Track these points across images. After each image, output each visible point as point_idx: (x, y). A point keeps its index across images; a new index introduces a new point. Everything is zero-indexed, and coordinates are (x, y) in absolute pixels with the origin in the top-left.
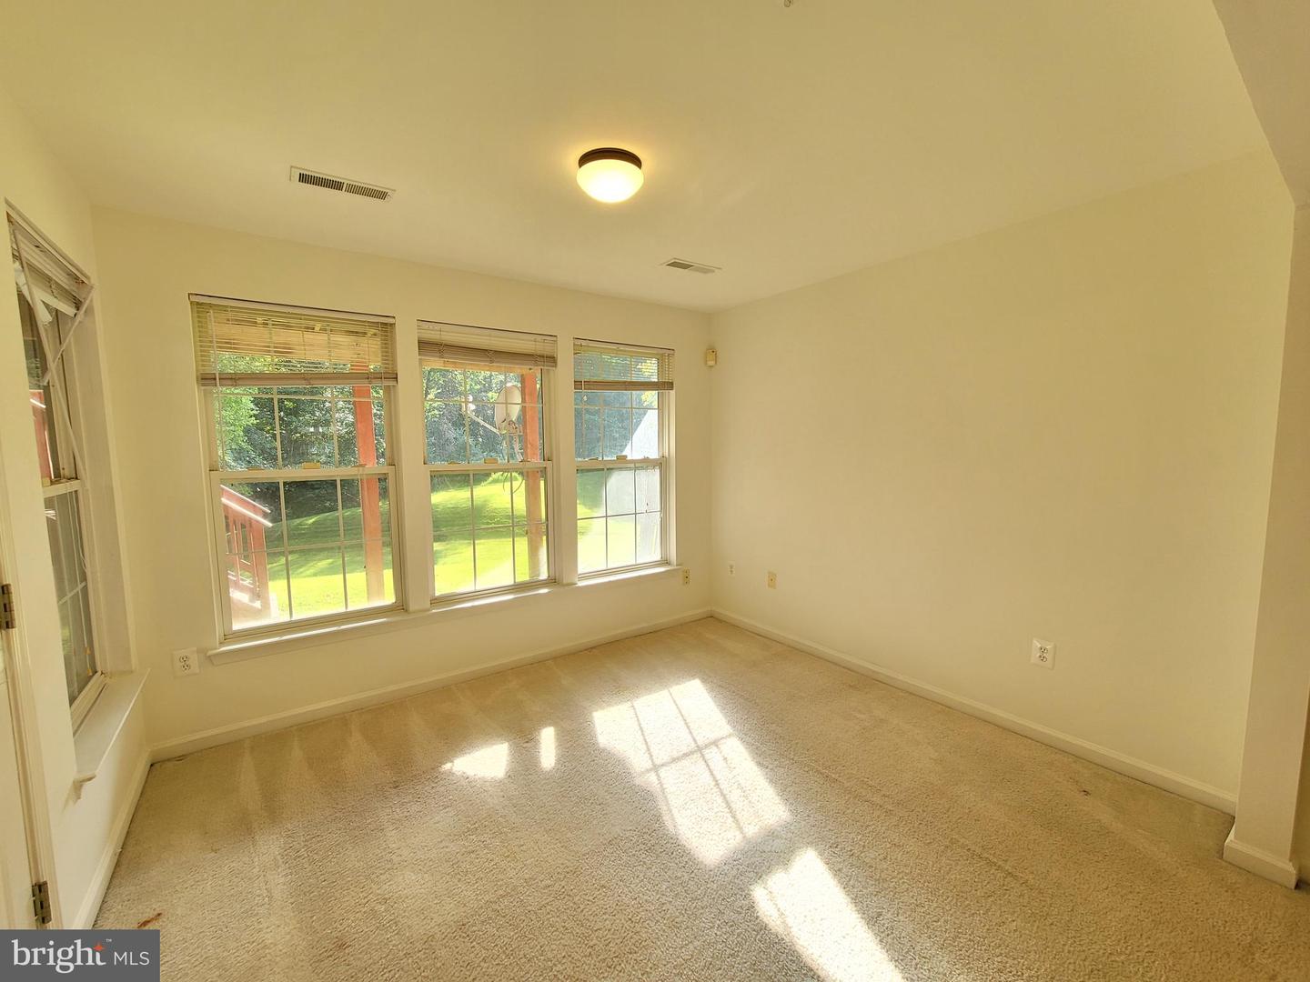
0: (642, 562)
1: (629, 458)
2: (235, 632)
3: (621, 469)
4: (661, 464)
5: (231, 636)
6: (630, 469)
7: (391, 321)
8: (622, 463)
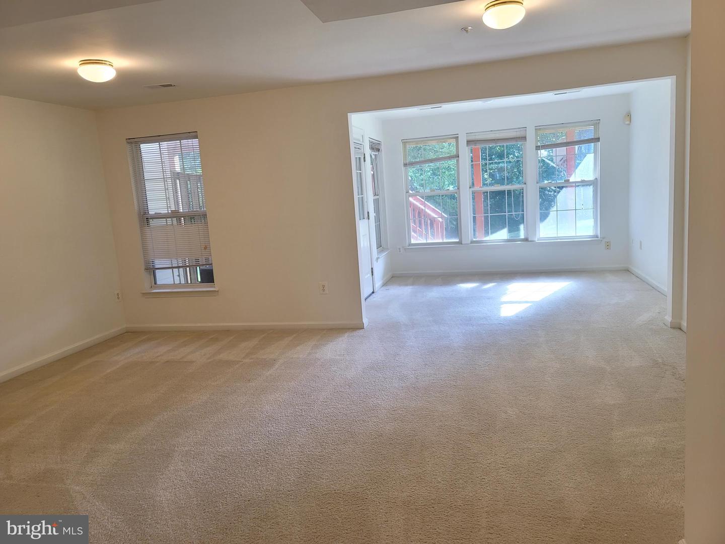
0: (579, 235)
1: (570, 181)
2: (413, 244)
3: (566, 187)
4: (592, 183)
5: (410, 244)
6: (572, 186)
7: (457, 136)
8: (567, 184)
